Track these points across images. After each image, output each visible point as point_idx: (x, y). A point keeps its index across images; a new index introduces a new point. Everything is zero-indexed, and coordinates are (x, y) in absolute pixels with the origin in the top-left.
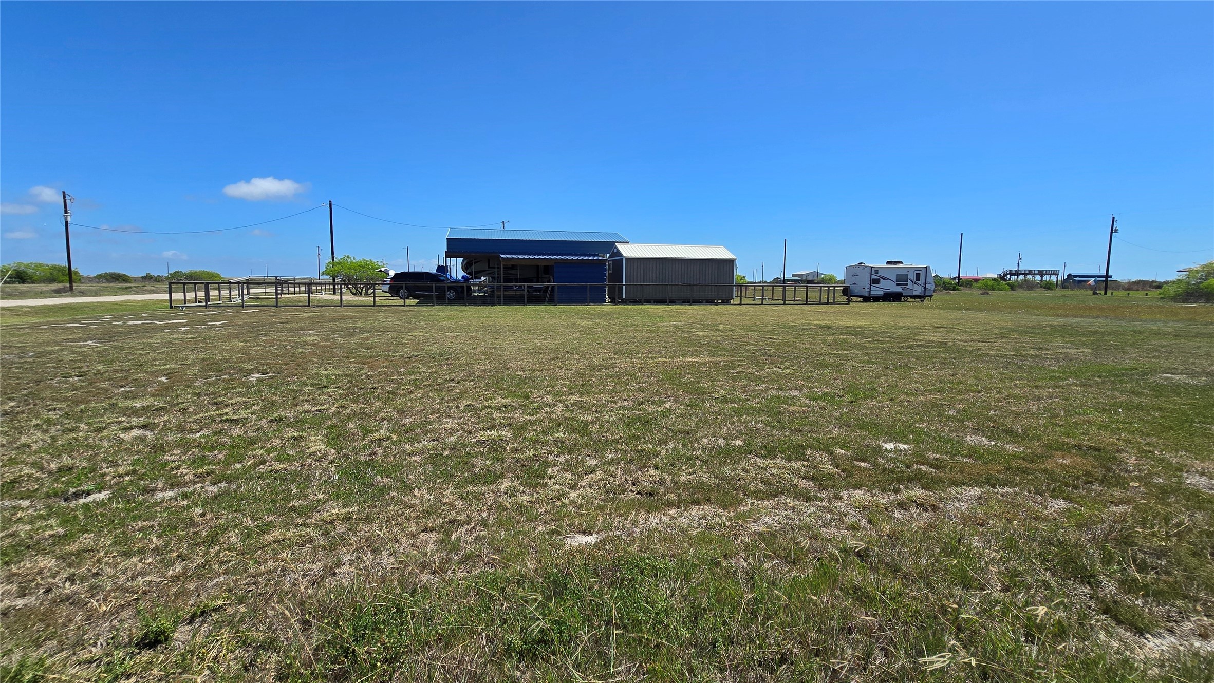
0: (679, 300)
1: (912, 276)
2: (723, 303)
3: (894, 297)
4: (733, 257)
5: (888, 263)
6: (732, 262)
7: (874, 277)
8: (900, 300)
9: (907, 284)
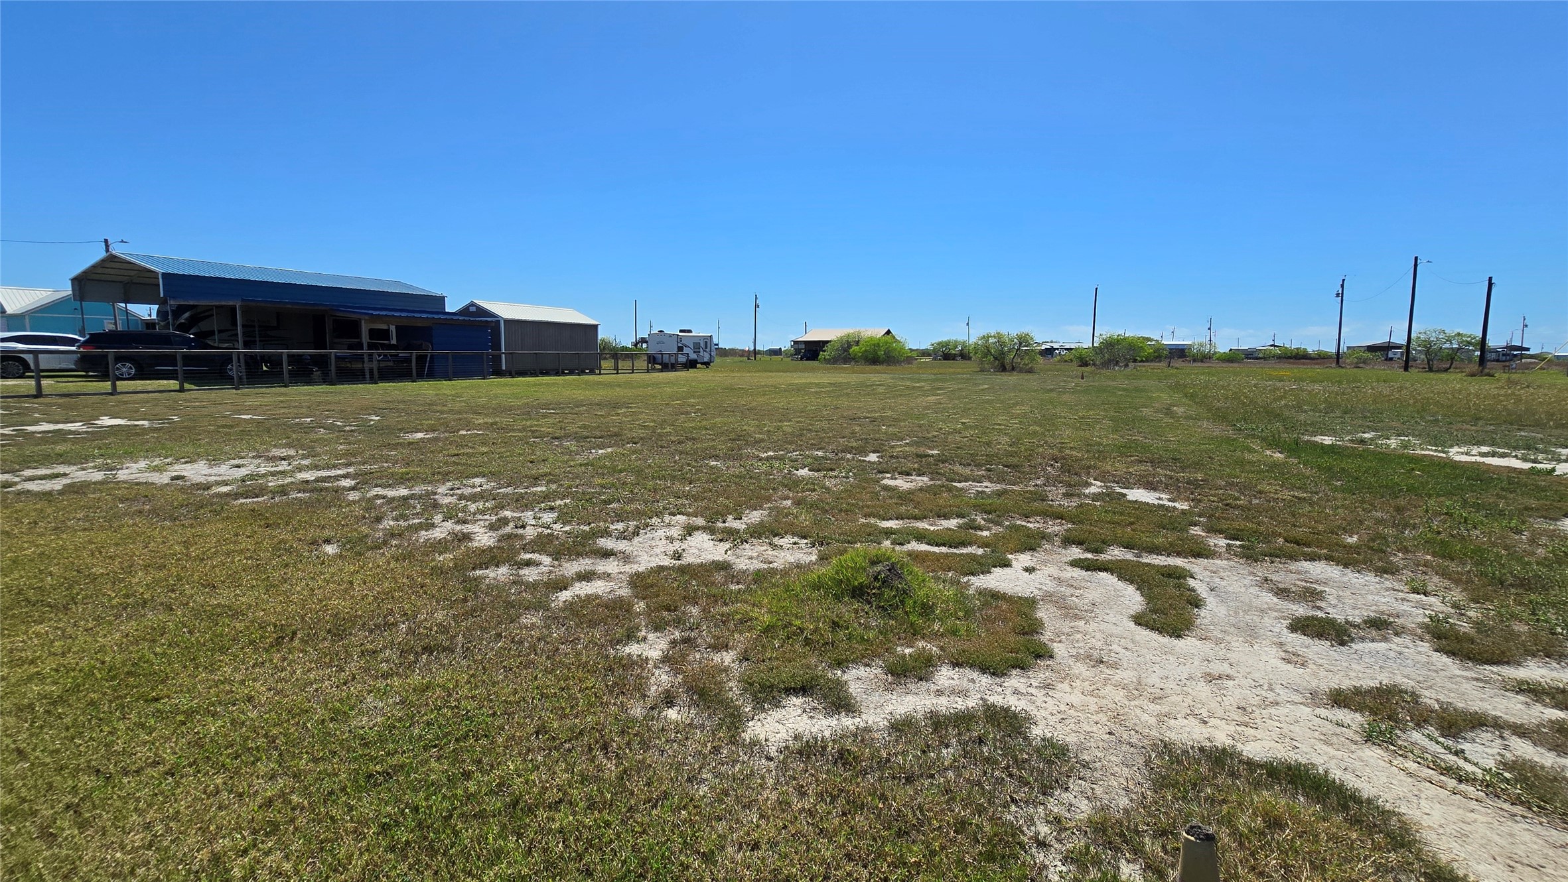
0: (553, 370)
1: (702, 345)
2: (592, 372)
3: (692, 364)
4: (597, 323)
5: (681, 331)
6: (595, 327)
7: (680, 345)
8: (695, 367)
9: (699, 352)
